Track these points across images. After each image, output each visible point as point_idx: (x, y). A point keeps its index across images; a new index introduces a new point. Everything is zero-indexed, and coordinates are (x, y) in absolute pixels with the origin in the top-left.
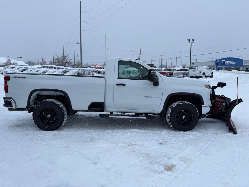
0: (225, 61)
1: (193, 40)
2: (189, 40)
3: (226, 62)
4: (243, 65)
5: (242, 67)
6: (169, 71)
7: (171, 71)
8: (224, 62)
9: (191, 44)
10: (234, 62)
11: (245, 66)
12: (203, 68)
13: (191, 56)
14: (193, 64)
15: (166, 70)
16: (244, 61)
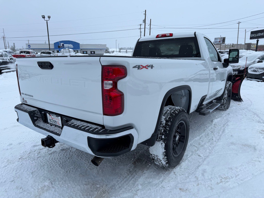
0: (63, 43)
1: (49, 17)
2: (44, 17)
3: (65, 44)
4: (80, 48)
5: (80, 51)
6: (26, 54)
7: (30, 53)
8: (63, 45)
9: (47, 22)
10: (72, 46)
11: (81, 49)
12: (69, 51)
13: (49, 36)
14: (29, 46)
15: (23, 53)
16: (80, 45)
